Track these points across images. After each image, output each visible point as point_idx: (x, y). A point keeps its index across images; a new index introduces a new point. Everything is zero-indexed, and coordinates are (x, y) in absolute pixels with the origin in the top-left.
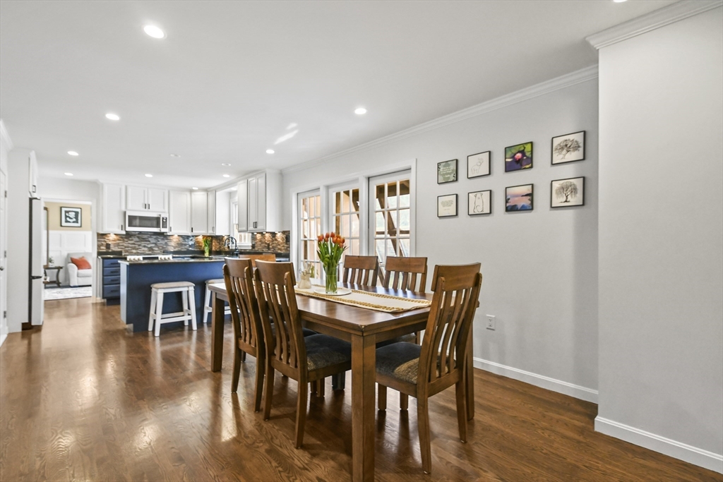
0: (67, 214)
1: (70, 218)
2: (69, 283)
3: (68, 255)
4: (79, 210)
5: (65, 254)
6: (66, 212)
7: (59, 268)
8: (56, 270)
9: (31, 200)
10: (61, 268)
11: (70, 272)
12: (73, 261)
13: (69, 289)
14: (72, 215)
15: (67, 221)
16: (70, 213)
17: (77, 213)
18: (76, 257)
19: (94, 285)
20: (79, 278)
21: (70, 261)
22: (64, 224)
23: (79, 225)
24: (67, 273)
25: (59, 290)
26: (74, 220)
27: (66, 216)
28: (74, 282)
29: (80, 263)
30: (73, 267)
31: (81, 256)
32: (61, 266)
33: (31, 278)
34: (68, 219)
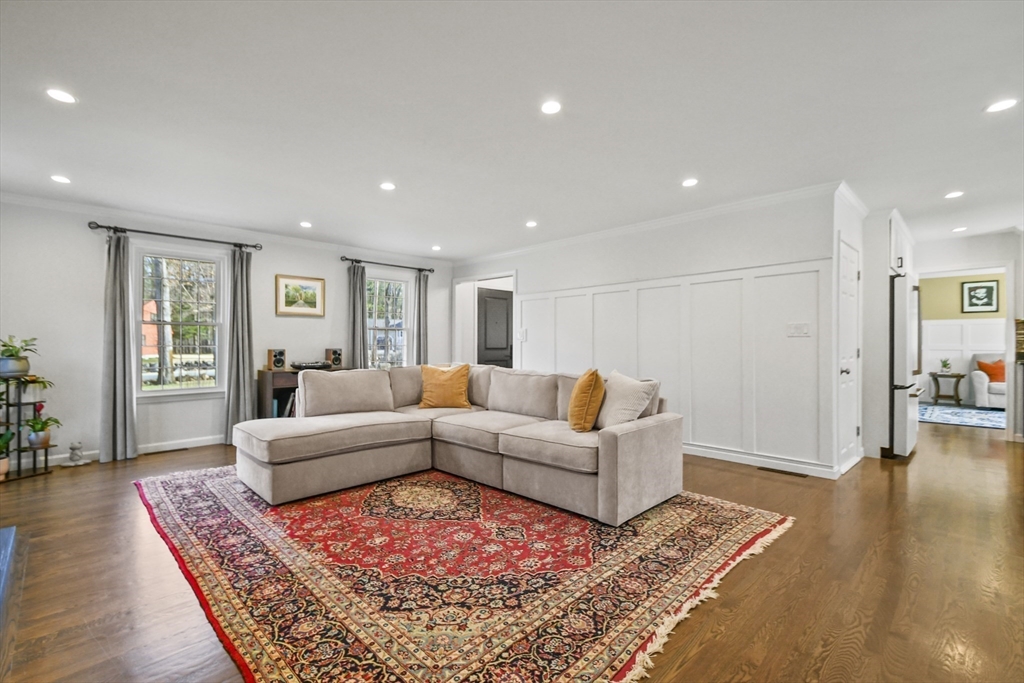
0: (972, 293)
1: (978, 299)
2: (975, 402)
3: (974, 356)
4: (994, 284)
5: (969, 356)
6: (971, 290)
7: (959, 377)
8: (954, 380)
9: (892, 278)
10: (963, 376)
11: (977, 384)
12: (982, 367)
13: (974, 412)
14: (981, 293)
15: (972, 305)
16: (978, 291)
17: (990, 290)
18: (987, 361)
19: (1010, 409)
20: (993, 397)
21: (977, 367)
22: (967, 308)
23: (994, 308)
24: (971, 384)
25: (957, 410)
26: (985, 300)
27: (971, 297)
28: (983, 399)
29: (994, 372)
30: (981, 379)
31: (997, 359)
32: (962, 373)
33: (893, 388)
34: (974, 301)
